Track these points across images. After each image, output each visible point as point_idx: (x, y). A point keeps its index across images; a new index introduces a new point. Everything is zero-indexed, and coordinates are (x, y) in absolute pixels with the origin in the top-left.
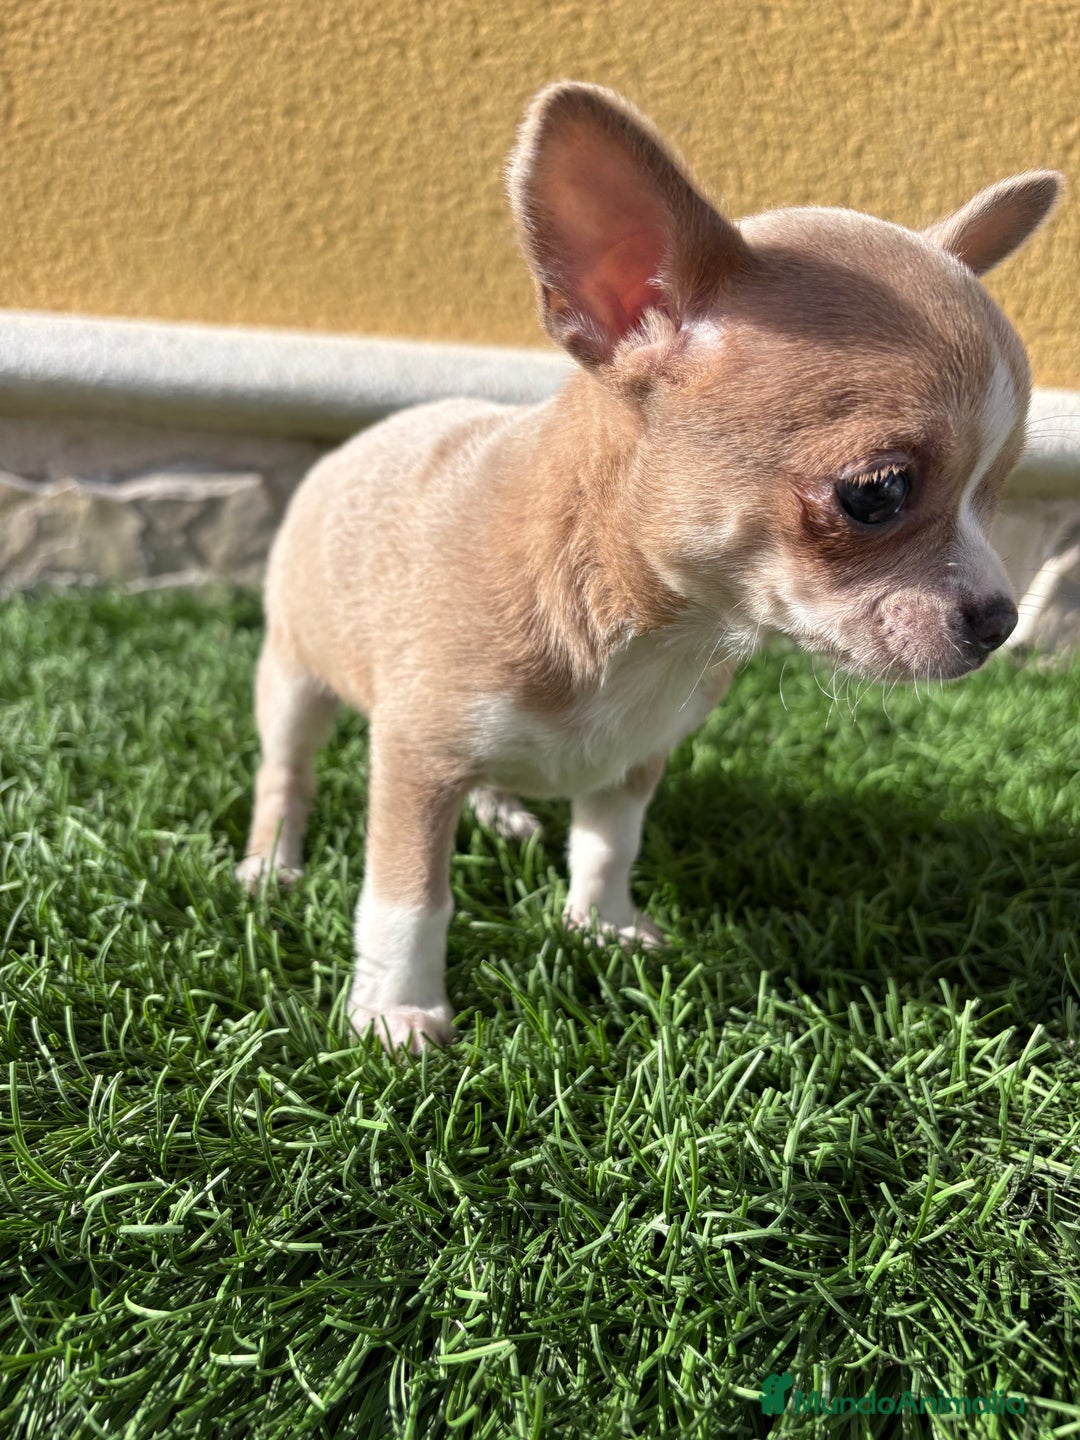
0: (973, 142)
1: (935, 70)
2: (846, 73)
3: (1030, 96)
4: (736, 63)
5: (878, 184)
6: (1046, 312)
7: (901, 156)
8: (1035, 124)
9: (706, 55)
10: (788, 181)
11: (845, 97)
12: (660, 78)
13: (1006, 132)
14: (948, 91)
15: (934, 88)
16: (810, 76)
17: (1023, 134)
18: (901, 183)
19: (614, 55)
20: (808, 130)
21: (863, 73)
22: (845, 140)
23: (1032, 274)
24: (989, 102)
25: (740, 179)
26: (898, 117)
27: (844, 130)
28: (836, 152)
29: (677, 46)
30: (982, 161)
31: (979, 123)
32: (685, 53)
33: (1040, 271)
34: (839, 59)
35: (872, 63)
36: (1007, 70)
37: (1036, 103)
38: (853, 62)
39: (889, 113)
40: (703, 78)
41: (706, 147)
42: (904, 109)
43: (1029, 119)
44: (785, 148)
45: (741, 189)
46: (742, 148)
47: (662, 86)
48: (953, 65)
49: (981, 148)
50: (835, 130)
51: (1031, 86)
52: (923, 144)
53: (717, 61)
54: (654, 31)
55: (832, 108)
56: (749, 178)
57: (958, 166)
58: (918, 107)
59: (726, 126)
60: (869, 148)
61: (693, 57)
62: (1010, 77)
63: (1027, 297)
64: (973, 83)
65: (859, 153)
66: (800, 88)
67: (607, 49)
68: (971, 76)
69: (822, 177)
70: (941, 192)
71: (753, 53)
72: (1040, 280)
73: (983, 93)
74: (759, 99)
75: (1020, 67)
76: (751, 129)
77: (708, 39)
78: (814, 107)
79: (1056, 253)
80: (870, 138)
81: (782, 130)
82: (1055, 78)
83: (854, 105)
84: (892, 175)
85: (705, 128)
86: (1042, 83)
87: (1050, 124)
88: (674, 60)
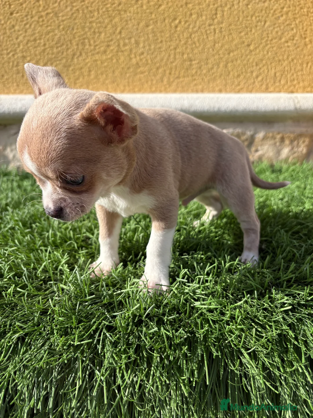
0: (151, 27)
1: (137, 8)
2: (113, 11)
3: (164, 13)
4: (83, 10)
5: (127, 41)
6: (177, 73)
7: (132, 33)
8: (167, 21)
9: (75, 9)
10: (103, 42)
11: (114, 17)
12: (63, 16)
13: (159, 24)
14: (142, 13)
15: (138, 13)
16: (104, 12)
17: (163, 25)
18: (133, 40)
19: (49, 11)
20: (106, 27)
21: (118, 10)
22: (116, 29)
23: (172, 63)
24: (153, 16)
25: (89, 42)
26: (129, 22)
27: (115, 26)
28: (114, 33)
29: (66, 7)
30: (153, 32)
31: (151, 22)
32: (69, 9)
33: (174, 62)
34: (111, 7)
35: (120, 8)
36: (157, 7)
37: (166, 15)
38: (115, 7)
39: (127, 21)
40: (75, 15)
41: (79, 34)
42: (131, 20)
43: (164, 20)
44: (100, 33)
45: (90, 45)
46: (89, 34)
47: (64, 18)
48: (142, 6)
49: (153, 29)
50: (113, 27)
51: (164, 10)
52: (137, 29)
53: (78, 10)
54: (59, 4)
55: (111, 21)
56: (92, 42)
57: (148, 34)
58: (134, 18)
59: (83, 28)
60: (123, 31)
61: (71, 10)
62: (158, 8)
63: (171, 69)
64: (148, 11)
65: (120, 33)
66: (102, 16)
67: (47, 9)
68: (147, 9)
69: (112, 40)
70: (144, 42)
71: (87, 7)
72: (174, 64)
73: (151, 13)
74: (91, 20)
75: (160, 5)
76: (90, 28)
77: (74, 4)
78: (106, 21)
79: (177, 57)
80: (122, 28)
81: (99, 28)
82: (170, 8)
83: (117, 20)
84: (130, 38)
85: (77, 29)
86: (167, 9)
87: (171, 20)
88: (66, 11)
